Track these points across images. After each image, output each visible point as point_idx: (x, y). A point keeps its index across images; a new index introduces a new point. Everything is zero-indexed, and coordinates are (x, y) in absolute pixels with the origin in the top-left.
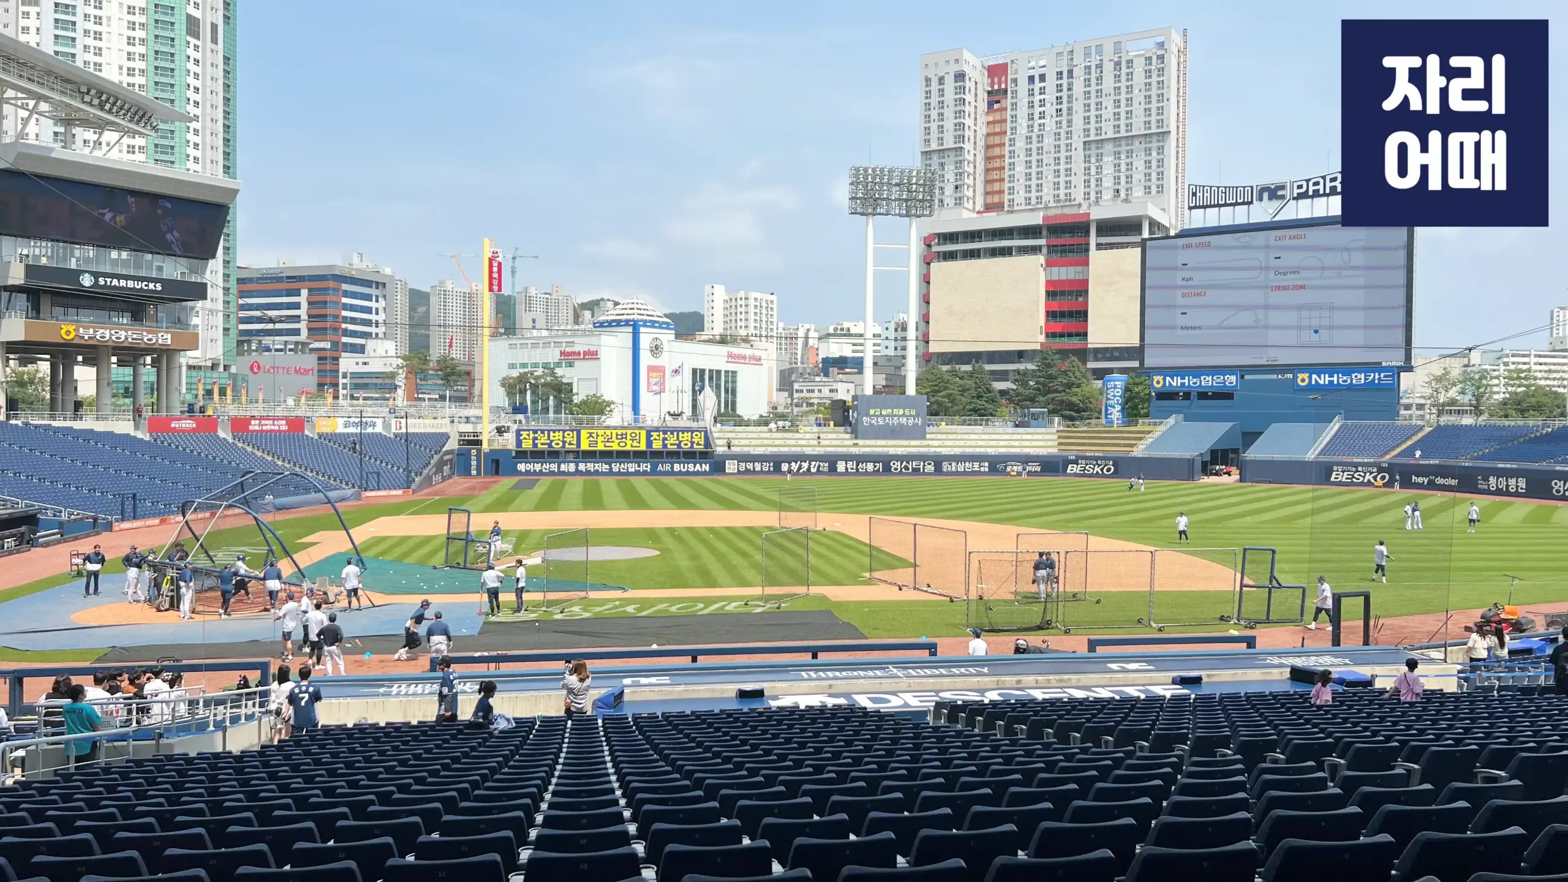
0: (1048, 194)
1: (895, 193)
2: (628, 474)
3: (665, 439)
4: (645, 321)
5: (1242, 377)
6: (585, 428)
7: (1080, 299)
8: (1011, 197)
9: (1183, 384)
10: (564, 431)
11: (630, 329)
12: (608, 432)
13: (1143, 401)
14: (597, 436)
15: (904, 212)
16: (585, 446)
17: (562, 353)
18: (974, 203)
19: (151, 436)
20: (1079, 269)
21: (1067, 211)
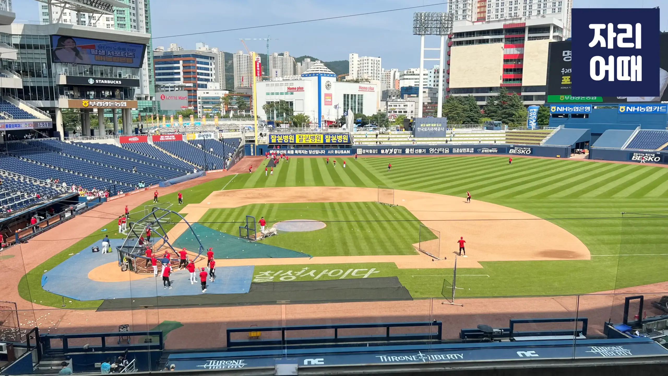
0: (506, 12)
1: (434, 24)
2: (315, 155)
3: (331, 138)
4: (323, 74)
5: (593, 107)
6: (297, 134)
7: (519, 63)
8: (489, 15)
9: (565, 110)
10: (289, 135)
11: (317, 77)
12: (307, 135)
13: (546, 118)
14: (303, 137)
15: (438, 33)
16: (297, 141)
17: (288, 88)
18: (472, 17)
19: (121, 145)
20: (520, 49)
21: (515, 22)
